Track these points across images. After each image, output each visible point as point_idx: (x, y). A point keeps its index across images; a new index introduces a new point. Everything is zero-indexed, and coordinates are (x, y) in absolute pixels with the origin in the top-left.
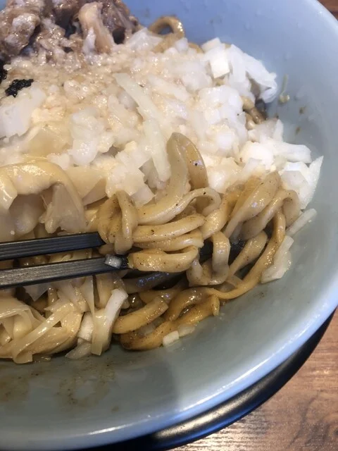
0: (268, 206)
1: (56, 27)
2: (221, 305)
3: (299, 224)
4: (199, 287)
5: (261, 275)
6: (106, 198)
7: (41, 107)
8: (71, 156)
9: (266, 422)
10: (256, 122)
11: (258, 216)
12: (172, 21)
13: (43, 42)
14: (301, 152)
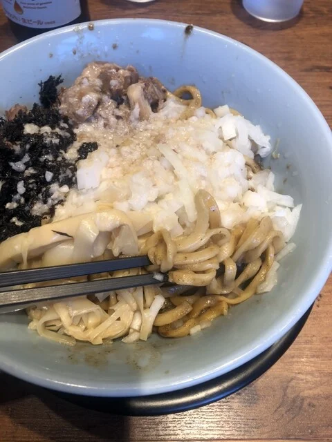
0: (262, 242)
1: (111, 101)
2: (229, 308)
3: (284, 253)
4: (213, 295)
5: (257, 288)
6: (152, 233)
7: (106, 166)
8: (130, 204)
9: (256, 395)
10: (254, 172)
11: (256, 248)
12: (193, 90)
13: (102, 113)
14: (287, 200)
